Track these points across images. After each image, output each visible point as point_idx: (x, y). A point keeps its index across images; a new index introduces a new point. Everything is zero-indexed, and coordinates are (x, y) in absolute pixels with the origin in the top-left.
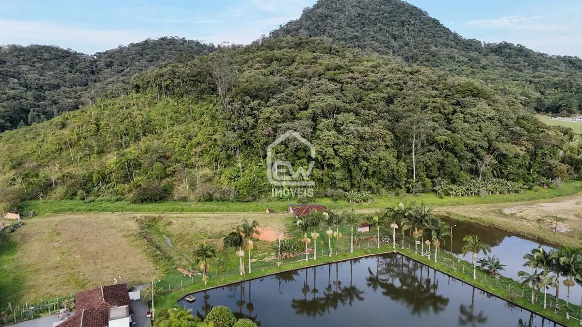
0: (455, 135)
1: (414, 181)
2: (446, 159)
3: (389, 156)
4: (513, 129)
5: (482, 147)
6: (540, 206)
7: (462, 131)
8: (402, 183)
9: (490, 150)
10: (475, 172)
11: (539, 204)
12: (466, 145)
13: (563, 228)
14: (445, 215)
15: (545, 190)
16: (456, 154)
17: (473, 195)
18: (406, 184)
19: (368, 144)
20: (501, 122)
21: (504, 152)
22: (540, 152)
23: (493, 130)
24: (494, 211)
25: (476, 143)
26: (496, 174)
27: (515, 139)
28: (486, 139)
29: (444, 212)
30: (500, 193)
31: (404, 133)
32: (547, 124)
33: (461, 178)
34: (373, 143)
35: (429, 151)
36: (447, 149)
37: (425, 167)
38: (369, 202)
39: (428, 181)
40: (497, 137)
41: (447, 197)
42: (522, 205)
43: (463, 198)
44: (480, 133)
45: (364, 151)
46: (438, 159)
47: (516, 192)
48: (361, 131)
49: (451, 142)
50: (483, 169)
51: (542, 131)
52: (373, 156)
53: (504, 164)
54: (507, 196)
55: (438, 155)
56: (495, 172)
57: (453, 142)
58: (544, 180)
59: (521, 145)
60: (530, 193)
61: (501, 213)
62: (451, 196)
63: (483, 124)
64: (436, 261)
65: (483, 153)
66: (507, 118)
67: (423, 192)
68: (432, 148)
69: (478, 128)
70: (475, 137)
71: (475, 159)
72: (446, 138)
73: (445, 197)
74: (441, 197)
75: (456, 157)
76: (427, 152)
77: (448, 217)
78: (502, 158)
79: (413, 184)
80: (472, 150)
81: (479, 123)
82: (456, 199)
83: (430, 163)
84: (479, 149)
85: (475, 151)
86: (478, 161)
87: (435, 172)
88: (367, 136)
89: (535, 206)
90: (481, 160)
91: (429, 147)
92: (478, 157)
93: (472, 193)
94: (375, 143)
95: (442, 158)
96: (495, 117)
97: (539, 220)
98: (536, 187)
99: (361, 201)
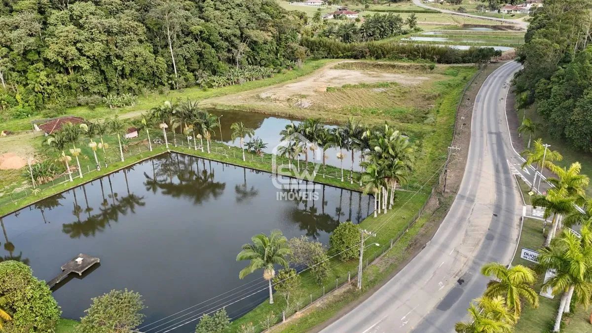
0: (209, 24)
1: (176, 76)
2: (203, 50)
3: (145, 51)
4: (260, 15)
5: (235, 36)
6: (288, 87)
7: (214, 19)
8: (164, 79)
9: (243, 38)
10: (232, 61)
11: (287, 85)
12: (220, 34)
13: (306, 103)
14: (211, 106)
15: (290, 72)
16: (212, 44)
17: (234, 84)
18: (168, 80)
19: (119, 39)
20: (248, 8)
21: (255, 39)
22: (283, 36)
23: (243, 17)
24: (252, 97)
25: (229, 31)
26: (250, 62)
27: (262, 25)
28: (237, 26)
29: (210, 104)
30: (256, 79)
31: (156, 24)
32: (286, 9)
33: (221, 69)
34: (124, 38)
35: (186, 43)
36: (203, 39)
37: (184, 61)
38: (132, 105)
39: (190, 75)
40: (247, 24)
41: (211, 89)
42: (274, 88)
43: (226, 88)
44: (231, 21)
45: (115, 48)
46: (196, 51)
47: (269, 76)
48: (107, 25)
49: (206, 32)
50: (238, 57)
51: (283, 16)
52: (127, 53)
53: (256, 51)
54: (261, 81)
55: (195, 46)
56: (249, 59)
57: (208, 32)
58: (289, 63)
59: (268, 31)
60: (280, 76)
61: (259, 98)
62: (214, 87)
63: (233, 11)
64: (209, 152)
65: (237, 41)
66: (253, 5)
67: (187, 87)
68: (189, 39)
69: (229, 16)
70: (227, 25)
71: (230, 48)
72: (199, 28)
73: (209, 89)
74: (205, 90)
75: (213, 47)
76: (184, 44)
77: (214, 108)
78: (253, 44)
79: (176, 80)
80: (226, 40)
81: (229, 11)
82: (219, 89)
83: (188, 56)
84: (233, 38)
85: (229, 39)
86: (234, 50)
87: (195, 65)
88: (115, 30)
89: (284, 87)
90: (236, 48)
91: (185, 39)
92: (233, 46)
93: (232, 82)
94: (126, 38)
95: (200, 49)
96: (243, 3)
97: (289, 99)
98: (284, 70)
99: (123, 106)
